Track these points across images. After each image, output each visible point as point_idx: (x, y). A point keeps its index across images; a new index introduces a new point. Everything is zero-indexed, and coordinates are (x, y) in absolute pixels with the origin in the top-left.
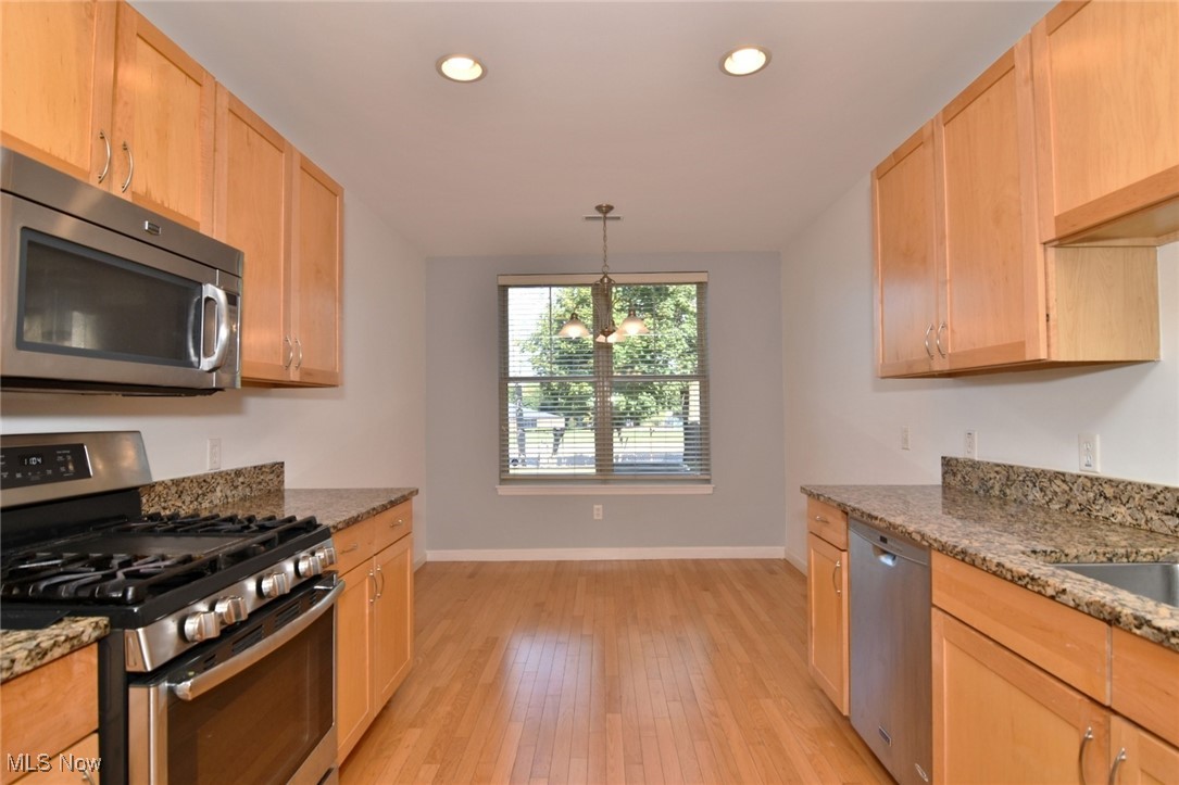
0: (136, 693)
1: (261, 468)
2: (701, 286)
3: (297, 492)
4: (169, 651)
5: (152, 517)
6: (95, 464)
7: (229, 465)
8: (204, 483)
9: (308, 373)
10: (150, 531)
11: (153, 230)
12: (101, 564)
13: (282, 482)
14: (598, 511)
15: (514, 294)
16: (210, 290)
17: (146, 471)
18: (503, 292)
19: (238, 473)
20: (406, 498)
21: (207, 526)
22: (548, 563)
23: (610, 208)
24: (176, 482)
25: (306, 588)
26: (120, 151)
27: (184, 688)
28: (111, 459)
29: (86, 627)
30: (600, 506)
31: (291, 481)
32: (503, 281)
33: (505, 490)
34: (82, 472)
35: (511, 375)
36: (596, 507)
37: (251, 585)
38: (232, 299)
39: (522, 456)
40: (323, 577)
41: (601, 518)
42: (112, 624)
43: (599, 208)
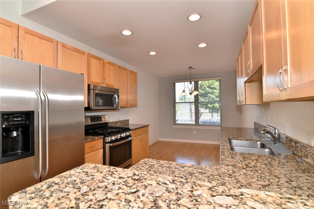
0: (106, 144)
1: (125, 120)
2: (220, 80)
3: (131, 124)
4: (110, 141)
5: (109, 127)
6: (103, 119)
7: (120, 120)
8: (117, 122)
9: (131, 105)
10: (109, 128)
11: (108, 89)
12: (103, 131)
13: (129, 123)
14: (195, 132)
15: (177, 84)
16: (115, 96)
17: (109, 120)
18: (174, 84)
19: (122, 121)
20: (147, 126)
21: (115, 128)
22: (184, 143)
23: (191, 67)
24: (113, 122)
25: (127, 137)
26: (104, 79)
27: (111, 145)
28: (105, 118)
29: (102, 137)
30: (195, 131)
31: (130, 123)
32: (174, 82)
33: (175, 127)
34: (101, 120)
35: (176, 102)
36: (194, 131)
37: (119, 135)
38: (118, 96)
39: (192, 120)
40: (130, 136)
41: (195, 133)
42: (104, 137)
43: (189, 67)
